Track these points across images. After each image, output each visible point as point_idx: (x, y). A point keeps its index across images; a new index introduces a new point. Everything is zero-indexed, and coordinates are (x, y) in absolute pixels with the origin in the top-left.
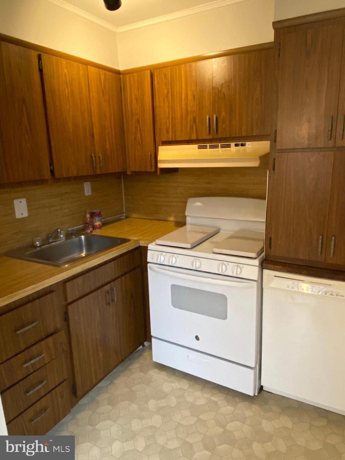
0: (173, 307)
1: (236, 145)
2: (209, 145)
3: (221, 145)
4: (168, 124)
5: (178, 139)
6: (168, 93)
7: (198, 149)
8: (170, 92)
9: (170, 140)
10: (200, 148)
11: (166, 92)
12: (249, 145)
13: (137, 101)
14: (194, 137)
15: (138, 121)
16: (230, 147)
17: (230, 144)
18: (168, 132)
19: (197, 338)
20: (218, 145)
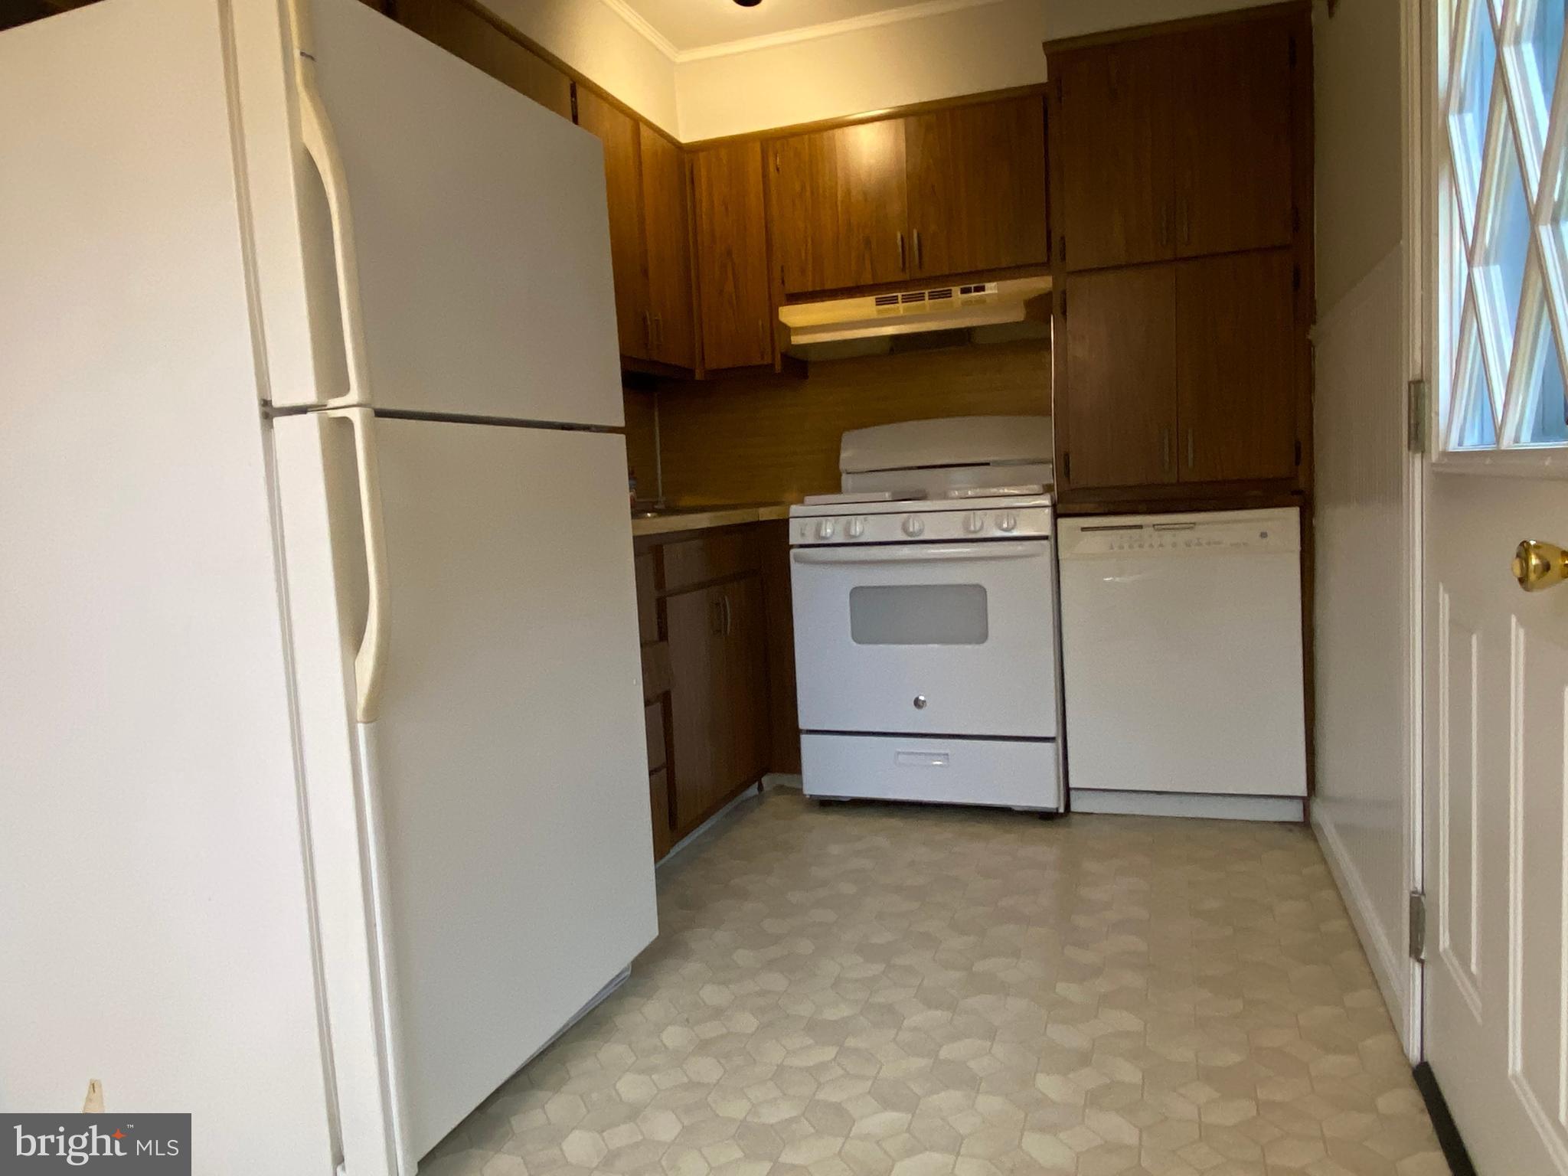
0: (855, 644)
1: (964, 291)
2: (903, 295)
3: (929, 293)
4: (803, 254)
5: (829, 286)
6: (803, 188)
7: (877, 305)
8: (808, 189)
9: (810, 289)
10: (879, 302)
11: (798, 187)
12: (991, 288)
13: (727, 208)
14: (867, 279)
15: (729, 253)
16: (951, 297)
17: (951, 290)
18: (803, 271)
19: (918, 703)
20: (924, 293)
